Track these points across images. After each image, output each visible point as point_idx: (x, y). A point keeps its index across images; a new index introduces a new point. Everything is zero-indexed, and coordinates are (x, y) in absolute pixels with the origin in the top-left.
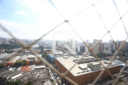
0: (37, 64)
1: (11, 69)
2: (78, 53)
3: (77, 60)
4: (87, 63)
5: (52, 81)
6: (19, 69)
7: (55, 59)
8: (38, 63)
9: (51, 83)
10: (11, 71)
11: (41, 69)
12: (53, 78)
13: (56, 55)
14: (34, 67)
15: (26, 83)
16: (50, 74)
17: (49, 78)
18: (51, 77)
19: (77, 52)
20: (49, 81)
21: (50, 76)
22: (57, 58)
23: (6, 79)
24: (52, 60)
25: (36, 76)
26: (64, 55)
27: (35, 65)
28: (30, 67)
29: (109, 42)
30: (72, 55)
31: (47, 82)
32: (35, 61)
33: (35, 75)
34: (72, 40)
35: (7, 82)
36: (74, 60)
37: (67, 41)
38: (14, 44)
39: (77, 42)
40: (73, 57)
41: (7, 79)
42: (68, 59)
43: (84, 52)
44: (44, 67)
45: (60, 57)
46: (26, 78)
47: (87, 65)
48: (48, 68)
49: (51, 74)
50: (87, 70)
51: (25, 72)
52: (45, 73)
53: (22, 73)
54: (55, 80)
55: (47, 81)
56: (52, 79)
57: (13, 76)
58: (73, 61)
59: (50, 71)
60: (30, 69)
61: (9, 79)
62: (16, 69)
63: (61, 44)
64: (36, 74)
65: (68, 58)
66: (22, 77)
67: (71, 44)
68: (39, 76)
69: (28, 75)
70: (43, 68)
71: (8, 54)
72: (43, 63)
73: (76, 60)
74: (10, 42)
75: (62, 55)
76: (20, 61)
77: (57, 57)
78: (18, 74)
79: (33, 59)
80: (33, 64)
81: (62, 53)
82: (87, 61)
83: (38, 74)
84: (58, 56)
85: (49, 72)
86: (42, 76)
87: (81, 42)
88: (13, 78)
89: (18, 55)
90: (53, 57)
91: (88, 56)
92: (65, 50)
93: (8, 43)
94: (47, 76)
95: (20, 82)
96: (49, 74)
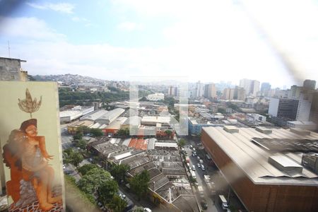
0: (160, 137)
1: (113, 141)
2: (268, 119)
3: (266, 139)
4: (302, 154)
5: (192, 180)
6: (127, 142)
7: (202, 130)
8: (162, 136)
9: (189, 185)
10: (113, 145)
11: (167, 148)
12: (194, 174)
13: (205, 120)
14: (153, 143)
15: (138, 171)
16: (188, 164)
17: (184, 172)
18: (191, 171)
19: (267, 116)
20: (184, 180)
21: (188, 168)
22: (206, 129)
23: (106, 158)
24: (194, 129)
25: (158, 164)
26: (226, 122)
27: (155, 140)
28: (146, 141)
30: (250, 125)
31: (180, 181)
33: (155, 160)
34: (253, 83)
35: (109, 163)
36: (255, 138)
37: (238, 85)
38: (115, 93)
39: (269, 89)
40: (253, 129)
41: (109, 157)
42: (236, 134)
43: (294, 119)
44: (175, 145)
45: (214, 126)
46: (138, 163)
47: (300, 160)
48: (183, 149)
49: (191, 165)
50: (298, 175)
51: (136, 151)
52: (176, 160)
53: (132, 153)
54: (199, 180)
55: (181, 178)
56: (191, 176)
57: (116, 154)
58: (253, 142)
59: (187, 158)
60: (146, 146)
61: (112, 158)
62: (121, 142)
64: (157, 158)
65: (237, 131)
66: (132, 160)
67: (247, 92)
68: (163, 164)
69: (142, 157)
70: (173, 149)
71: (107, 111)
72: (172, 137)
73: (260, 140)
74: (109, 88)
75: (221, 121)
76: (126, 127)
77: (208, 126)
78: (124, 151)
80: (153, 137)
81: (219, 116)
82: (303, 149)
83: (162, 160)
84: (209, 123)
85: (185, 158)
86: (169, 165)
87: (282, 89)
88: (118, 157)
89: (123, 114)
90: (196, 126)
91: (309, 134)
92: (229, 110)
93: (107, 90)
94: (182, 169)
95: (129, 168)
96: (185, 163)
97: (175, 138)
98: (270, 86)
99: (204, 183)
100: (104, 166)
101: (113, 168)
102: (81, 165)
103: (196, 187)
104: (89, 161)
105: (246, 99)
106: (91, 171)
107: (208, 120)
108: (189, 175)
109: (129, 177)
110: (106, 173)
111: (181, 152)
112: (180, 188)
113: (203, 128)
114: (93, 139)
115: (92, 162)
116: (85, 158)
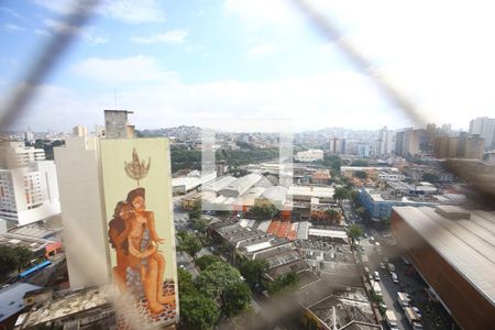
0: (318, 221)
1: (244, 223)
5: (373, 298)
6: (264, 226)
7: (393, 211)
8: (321, 219)
9: (368, 305)
10: (244, 229)
11: (329, 240)
12: (377, 287)
13: (397, 194)
14: (305, 230)
15: (282, 273)
16: (366, 269)
17: (359, 283)
18: (372, 282)
20: (360, 296)
21: (367, 276)
22: (399, 210)
23: (234, 248)
24: (376, 213)
25: (314, 263)
26: (439, 197)
27: (310, 224)
28: (294, 226)
31: (351, 296)
32: (308, 209)
33: (309, 257)
35: (238, 256)
41: (237, 246)
44: (342, 235)
45: (417, 206)
46: (282, 260)
48: (357, 243)
49: (372, 271)
51: (278, 240)
52: (345, 261)
53: (272, 243)
54: (387, 302)
55: (353, 291)
56: (372, 291)
57: (248, 243)
59: (365, 258)
60: (294, 234)
61: (242, 249)
62: (256, 226)
64: (311, 254)
65: (466, 217)
66: (272, 255)
67: (488, 143)
68: (321, 264)
69: (288, 250)
70: (339, 241)
72: (338, 222)
75: (429, 196)
77: (404, 205)
78: (261, 240)
79: (303, 201)
80: (305, 219)
81: (426, 187)
83: (320, 258)
84: (405, 200)
85: (360, 258)
86: (333, 267)
88: (251, 249)
90: (381, 205)
95: (268, 266)
96: (362, 266)
97: (342, 223)
99: (399, 308)
100: (230, 259)
101: (243, 264)
102: (199, 255)
103: (383, 312)
104: (210, 250)
105: (486, 157)
106: (213, 265)
107: (403, 195)
108: (369, 288)
109: (268, 280)
110: (234, 271)
111: (354, 248)
112: (352, 309)
113: (394, 207)
114: (216, 220)
115: (214, 253)
116: (205, 246)
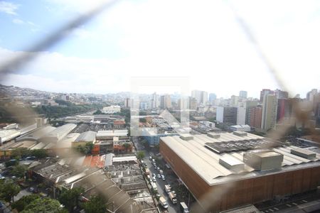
0: (118, 152)
1: (62, 162)
2: (216, 125)
3: (216, 143)
4: (243, 153)
5: (153, 192)
7: (160, 140)
8: (120, 150)
9: (150, 198)
10: (63, 166)
11: (126, 163)
12: (154, 185)
13: (161, 130)
14: (111, 158)
15: (94, 193)
16: (149, 176)
17: (145, 186)
18: (152, 183)
19: (216, 123)
20: (146, 194)
21: (149, 180)
22: (163, 139)
23: (54, 183)
24: (152, 142)
25: (117, 180)
27: (113, 155)
28: (102, 158)
29: (308, 95)
30: (203, 132)
31: (141, 195)
32: (112, 145)
33: (113, 177)
34: (202, 94)
35: (58, 189)
36: (207, 144)
37: (190, 95)
38: (65, 106)
39: (216, 99)
40: (206, 136)
41: (57, 181)
42: (191, 141)
43: (236, 124)
44: (134, 158)
45: (172, 135)
46: (94, 183)
47: (242, 158)
48: (142, 162)
49: (152, 177)
50: (242, 171)
51: (91, 169)
52: (136, 174)
53: (86, 172)
54: (160, 191)
55: (142, 192)
56: (152, 188)
57: (67, 177)
58: (206, 147)
59: (148, 170)
60: (102, 163)
61: (61, 182)
63: (173, 103)
64: (115, 174)
65: (192, 138)
66: (86, 181)
67: (198, 102)
68: (122, 180)
70: (132, 162)
71: (54, 128)
72: (131, 151)
73: (212, 145)
74: (57, 101)
76: (79, 144)
77: (166, 136)
79: (108, 140)
80: (109, 152)
82: (244, 148)
83: (121, 176)
84: (166, 133)
85: (144, 170)
86: (129, 180)
87: (225, 98)
88: (68, 181)
89: (75, 129)
90: (155, 137)
91: (246, 135)
93: (53, 104)
94: (142, 182)
95: (83, 191)
96: (145, 175)
97: (133, 151)
98: (216, 96)
99: (166, 194)
100: (50, 194)
101: (62, 195)
102: (16, 198)
103: (158, 199)
104: (29, 191)
105: (198, 109)
106: (32, 203)
107: (165, 130)
108: (150, 187)
109: (84, 201)
110: (54, 202)
111: (141, 165)
112: (142, 202)
114: (35, 163)
115: (34, 192)
116: (23, 188)
